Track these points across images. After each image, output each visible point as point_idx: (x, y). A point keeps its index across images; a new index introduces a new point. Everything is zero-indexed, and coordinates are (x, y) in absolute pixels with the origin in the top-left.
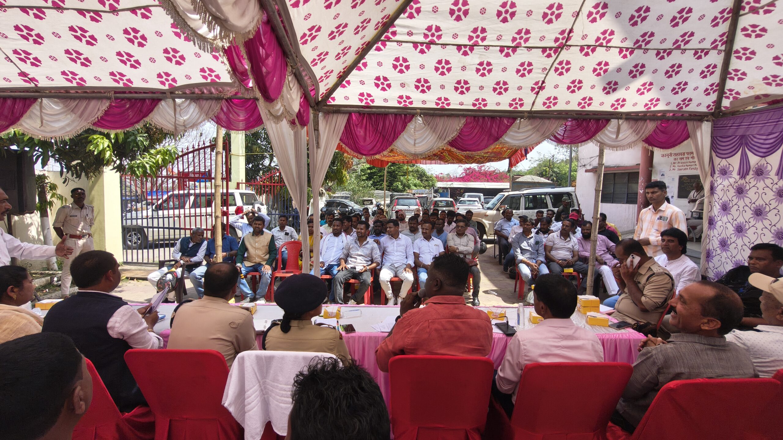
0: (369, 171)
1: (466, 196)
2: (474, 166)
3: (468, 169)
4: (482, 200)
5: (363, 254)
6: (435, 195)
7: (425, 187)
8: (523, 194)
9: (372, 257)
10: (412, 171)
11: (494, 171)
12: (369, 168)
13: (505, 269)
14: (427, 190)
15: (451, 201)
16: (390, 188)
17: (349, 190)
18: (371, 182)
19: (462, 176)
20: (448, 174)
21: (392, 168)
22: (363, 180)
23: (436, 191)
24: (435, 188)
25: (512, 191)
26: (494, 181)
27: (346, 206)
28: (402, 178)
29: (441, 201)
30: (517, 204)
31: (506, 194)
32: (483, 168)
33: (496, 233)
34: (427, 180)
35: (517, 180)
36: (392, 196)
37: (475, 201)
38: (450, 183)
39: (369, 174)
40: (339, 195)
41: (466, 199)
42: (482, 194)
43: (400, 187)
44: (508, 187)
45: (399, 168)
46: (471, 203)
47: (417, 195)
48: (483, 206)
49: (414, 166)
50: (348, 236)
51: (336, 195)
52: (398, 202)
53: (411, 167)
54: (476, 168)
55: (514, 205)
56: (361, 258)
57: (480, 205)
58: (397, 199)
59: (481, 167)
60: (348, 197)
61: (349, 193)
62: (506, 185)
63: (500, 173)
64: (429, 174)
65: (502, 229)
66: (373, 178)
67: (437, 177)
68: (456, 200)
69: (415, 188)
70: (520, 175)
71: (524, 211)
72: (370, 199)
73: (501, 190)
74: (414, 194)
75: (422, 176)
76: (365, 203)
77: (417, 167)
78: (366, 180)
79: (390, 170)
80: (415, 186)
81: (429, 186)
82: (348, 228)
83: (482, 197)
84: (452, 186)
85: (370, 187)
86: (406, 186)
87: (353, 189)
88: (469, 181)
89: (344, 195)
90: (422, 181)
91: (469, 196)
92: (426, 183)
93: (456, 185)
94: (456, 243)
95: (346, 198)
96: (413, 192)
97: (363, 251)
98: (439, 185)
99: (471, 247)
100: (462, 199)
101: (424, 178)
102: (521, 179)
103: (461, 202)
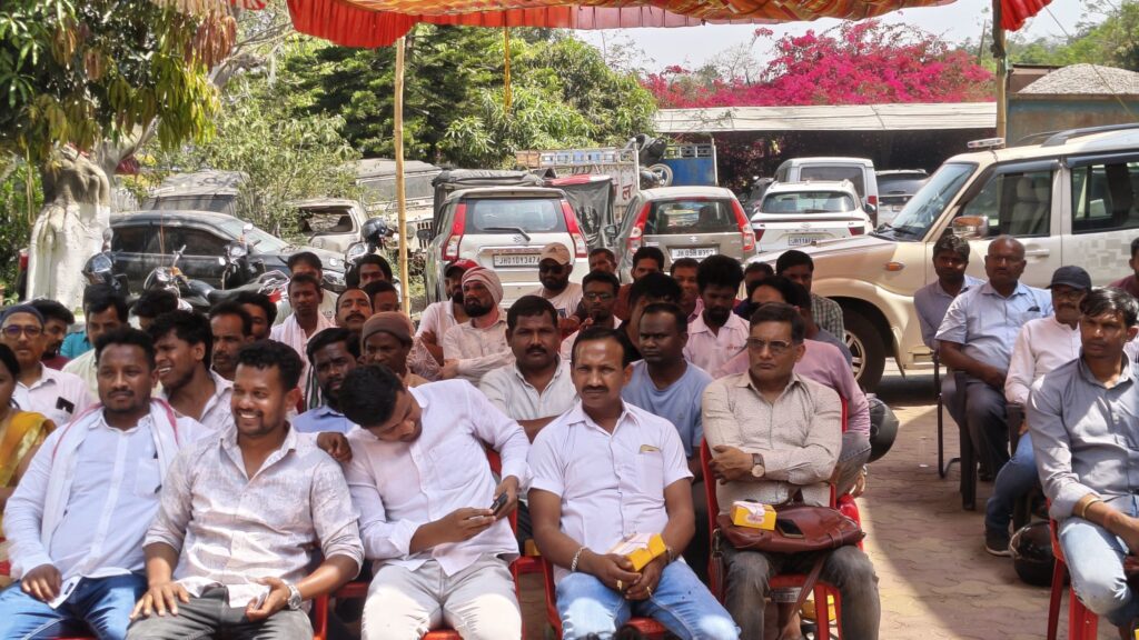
0: (328, 68)
1: (794, 174)
2: (829, 27)
3: (800, 42)
4: (871, 186)
5: (261, 519)
6: (649, 173)
7: (599, 137)
8: (1062, 157)
9: (313, 532)
10: (537, 63)
11: (919, 50)
12: (327, 55)
13: (996, 537)
14: (611, 152)
15: (725, 202)
16: (431, 145)
17: (233, 164)
18: (339, 121)
19: (771, 76)
20: (709, 71)
21: (441, 47)
22: (299, 112)
23: (652, 156)
24: (649, 140)
25: (1011, 143)
26: (923, 98)
27: (218, 244)
28: (488, 96)
29: (677, 203)
30: (1034, 203)
31: (984, 159)
32: (868, 38)
33: (944, 352)
34: (607, 104)
35: (1029, 89)
36: (440, 187)
37: (835, 195)
38: (715, 112)
39: (328, 81)
40: (183, 190)
41: (794, 185)
42: (869, 162)
43: (482, 140)
44: (991, 122)
45: (470, 48)
46: (820, 203)
47: (562, 178)
48: (873, 216)
49: (545, 36)
50: (187, 422)
51: (169, 190)
52: (470, 214)
53: (530, 40)
54: (836, 35)
55: (1021, 213)
56: (252, 537)
57: (859, 213)
58: (465, 199)
59: (861, 30)
60: (228, 198)
61: (233, 176)
62: (981, 113)
63: (949, 57)
64: (617, 72)
65: (971, 337)
66: (346, 100)
67: (656, 85)
68: (747, 192)
69: (552, 142)
70: (1039, 63)
71: (1069, 237)
72: (334, 202)
73: (957, 141)
74: (549, 174)
75: (582, 81)
76: (314, 222)
77: (559, 39)
78: (315, 110)
79: (428, 60)
80: (554, 131)
81: (618, 130)
82: (188, 377)
83: (870, 175)
84: (727, 127)
85: (333, 146)
86: (509, 137)
87: (248, 158)
88: (805, 99)
89: (210, 190)
90: (583, 106)
91: (807, 173)
92: (605, 116)
93: (748, 119)
94: (749, 428)
95: (218, 202)
96: (546, 161)
97: (262, 501)
98: (669, 121)
99: (824, 449)
100: (776, 187)
101: (596, 94)
102: (1046, 85)
103: (770, 203)
